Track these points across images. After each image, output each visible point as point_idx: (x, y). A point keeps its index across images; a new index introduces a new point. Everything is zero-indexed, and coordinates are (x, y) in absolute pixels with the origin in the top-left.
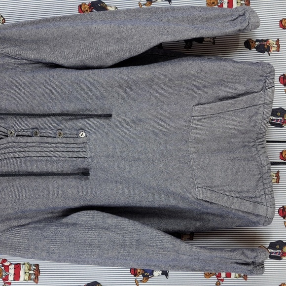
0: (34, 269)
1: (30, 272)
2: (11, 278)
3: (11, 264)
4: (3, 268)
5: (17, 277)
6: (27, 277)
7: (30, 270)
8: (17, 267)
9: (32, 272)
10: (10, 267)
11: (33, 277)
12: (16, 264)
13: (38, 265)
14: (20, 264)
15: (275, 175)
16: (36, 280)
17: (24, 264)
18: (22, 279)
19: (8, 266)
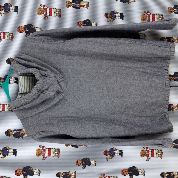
0: (57, 151)
1: (55, 152)
2: (46, 155)
3: (46, 148)
4: (43, 150)
5: (49, 155)
6: (54, 155)
7: (55, 151)
8: (49, 150)
9: (57, 152)
10: (46, 150)
11: (57, 155)
12: (49, 149)
13: (59, 149)
14: (50, 148)
15: (176, 106)
16: (58, 156)
17: (52, 148)
18: (51, 155)
19: (45, 149)
